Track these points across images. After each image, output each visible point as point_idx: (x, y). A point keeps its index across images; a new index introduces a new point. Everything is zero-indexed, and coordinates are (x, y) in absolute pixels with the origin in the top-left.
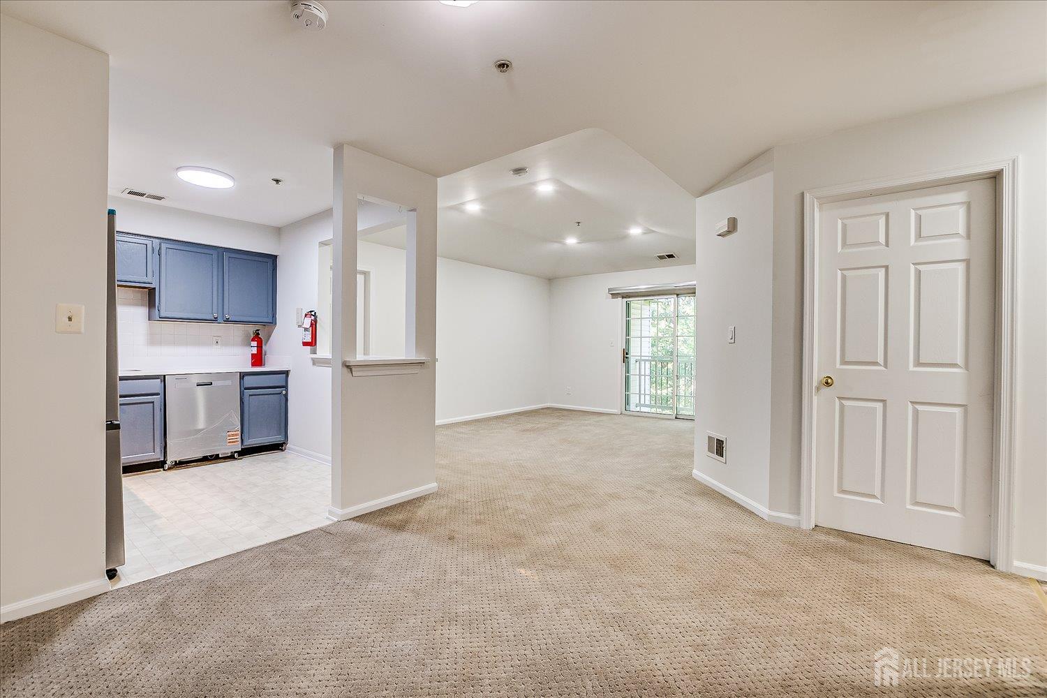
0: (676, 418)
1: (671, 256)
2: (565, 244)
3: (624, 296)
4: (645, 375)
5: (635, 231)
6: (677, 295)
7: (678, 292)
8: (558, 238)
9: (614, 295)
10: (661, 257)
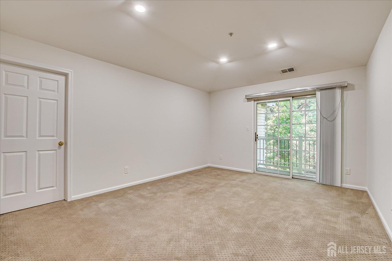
0: (292, 178)
1: (291, 70)
2: (218, 63)
3: (256, 99)
4: (260, 149)
5: (272, 45)
6: (293, 97)
7: (293, 95)
8: (214, 59)
9: (249, 99)
10: (284, 71)
